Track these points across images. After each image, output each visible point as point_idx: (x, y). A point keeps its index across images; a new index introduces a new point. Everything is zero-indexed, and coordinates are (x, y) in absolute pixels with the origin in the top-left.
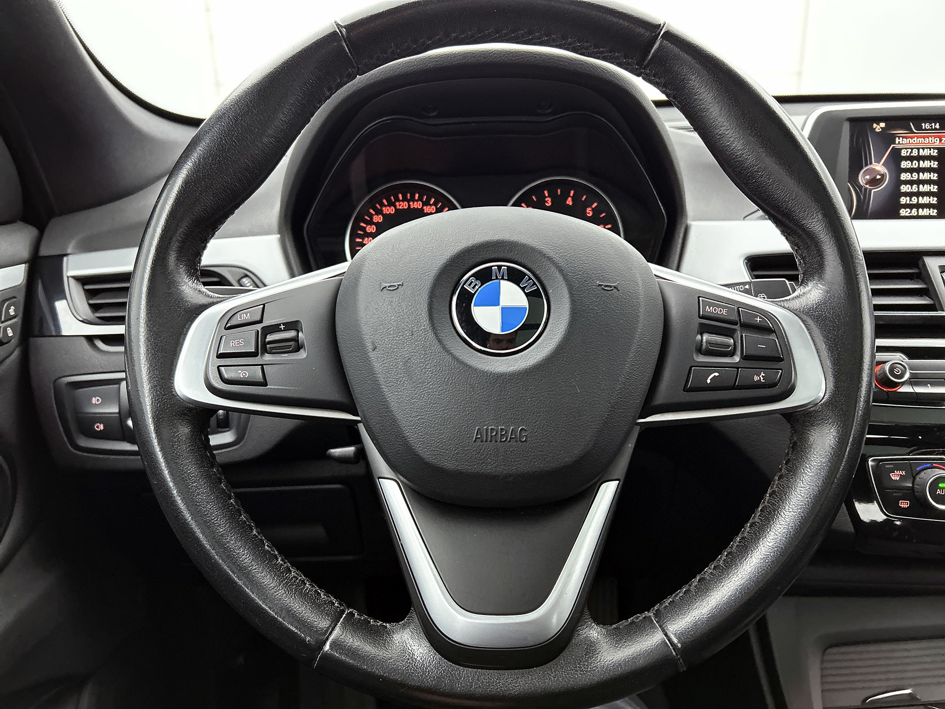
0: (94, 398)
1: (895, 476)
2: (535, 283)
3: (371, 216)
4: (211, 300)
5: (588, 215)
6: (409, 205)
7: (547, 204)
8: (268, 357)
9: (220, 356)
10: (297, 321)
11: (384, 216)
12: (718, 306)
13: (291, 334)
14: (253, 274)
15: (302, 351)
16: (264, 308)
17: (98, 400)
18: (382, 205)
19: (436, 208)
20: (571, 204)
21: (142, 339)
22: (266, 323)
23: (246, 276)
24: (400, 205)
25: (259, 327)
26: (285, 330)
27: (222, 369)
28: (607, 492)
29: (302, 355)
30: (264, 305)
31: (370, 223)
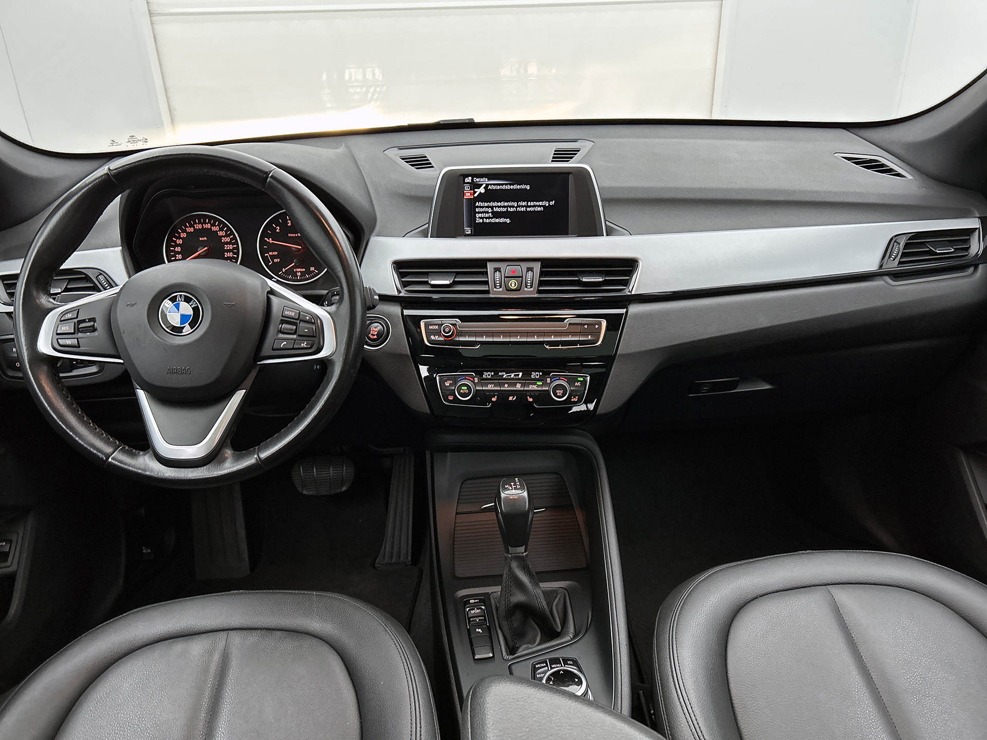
1: (447, 384)
2: (196, 303)
3: (179, 233)
4: (54, 306)
8: (80, 335)
9: (58, 334)
10: (95, 318)
11: (188, 233)
12: (291, 311)
13: (92, 323)
14: (104, 272)
16: (78, 312)
18: (186, 227)
19: (219, 228)
21: (21, 326)
22: (79, 319)
23: (101, 274)
24: (196, 226)
25: (76, 320)
26: (89, 322)
27: (59, 340)
28: (239, 395)
29: (96, 333)
30: (79, 310)
31: (179, 238)
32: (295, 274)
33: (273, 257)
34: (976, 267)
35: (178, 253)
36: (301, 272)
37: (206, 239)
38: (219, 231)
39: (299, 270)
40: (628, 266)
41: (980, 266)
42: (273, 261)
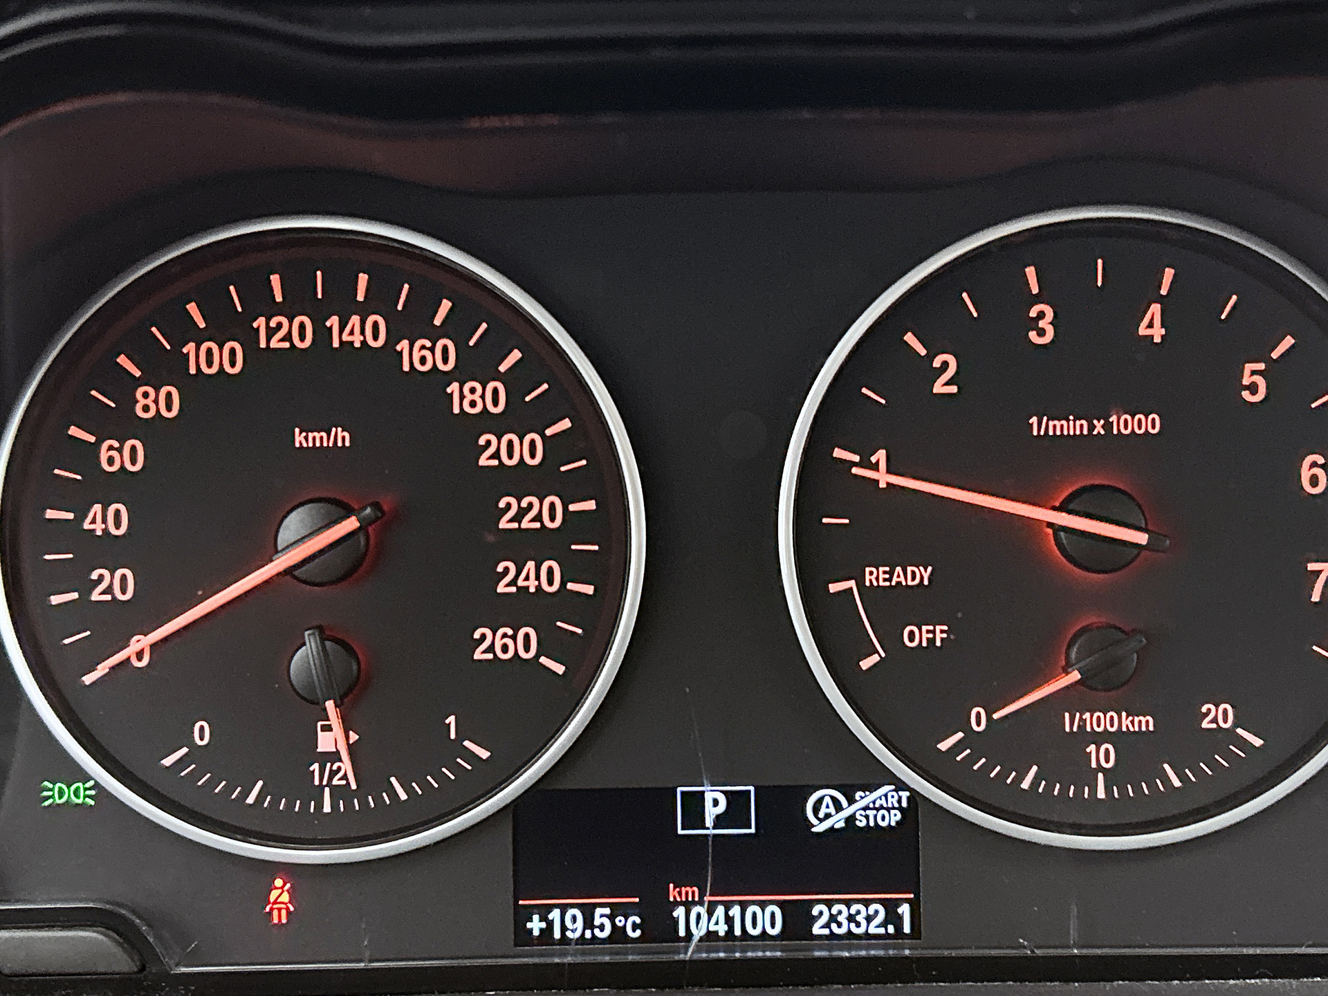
3: (124, 388)
5: (1246, 395)
6: (323, 334)
7: (1033, 335)
11: (193, 386)
18: (184, 331)
20: (1158, 333)
24: (271, 333)
36: (1117, 738)
38: (461, 374)
42: (891, 640)
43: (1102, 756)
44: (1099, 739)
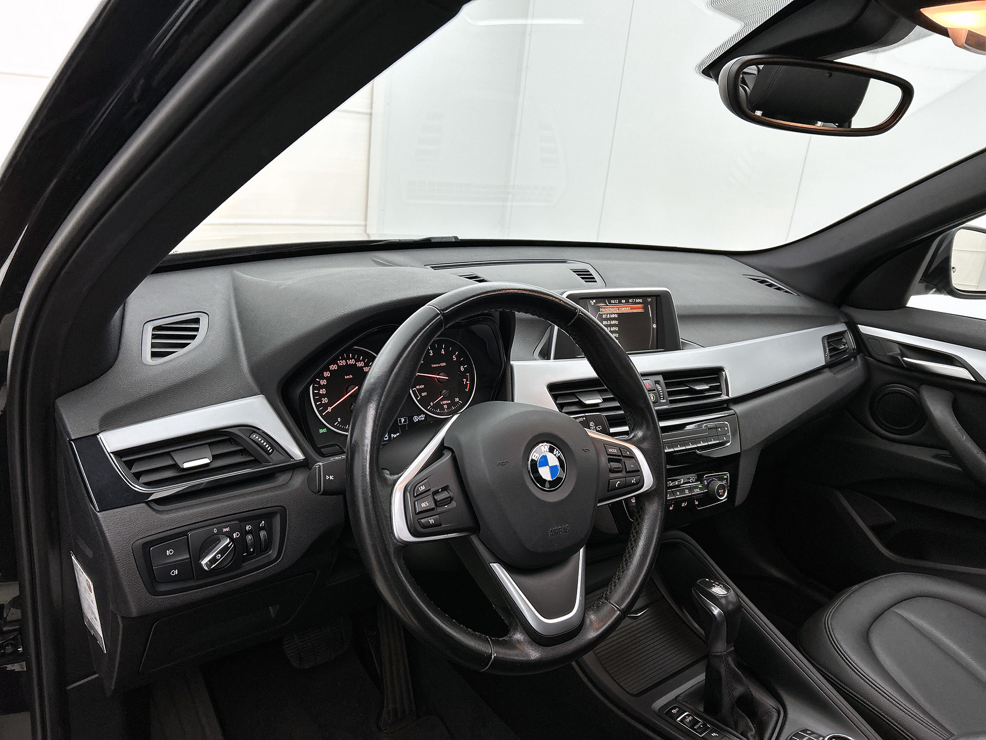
0: (168, 551)
6: (347, 362)
8: (439, 510)
9: (417, 513)
10: (448, 486)
11: (331, 371)
12: (612, 448)
13: (447, 493)
14: (258, 429)
15: (453, 502)
17: (171, 552)
18: (329, 364)
19: (364, 363)
20: (444, 353)
22: (432, 490)
23: (254, 432)
24: (340, 363)
25: (430, 492)
26: (442, 492)
27: (420, 521)
29: (454, 504)
31: (323, 378)
32: (442, 407)
33: (420, 391)
34: (855, 358)
35: (323, 396)
36: (447, 404)
37: (351, 376)
38: (365, 366)
39: (445, 402)
40: (714, 375)
41: (858, 357)
42: (421, 395)
43: (445, 406)
44: (445, 404)
